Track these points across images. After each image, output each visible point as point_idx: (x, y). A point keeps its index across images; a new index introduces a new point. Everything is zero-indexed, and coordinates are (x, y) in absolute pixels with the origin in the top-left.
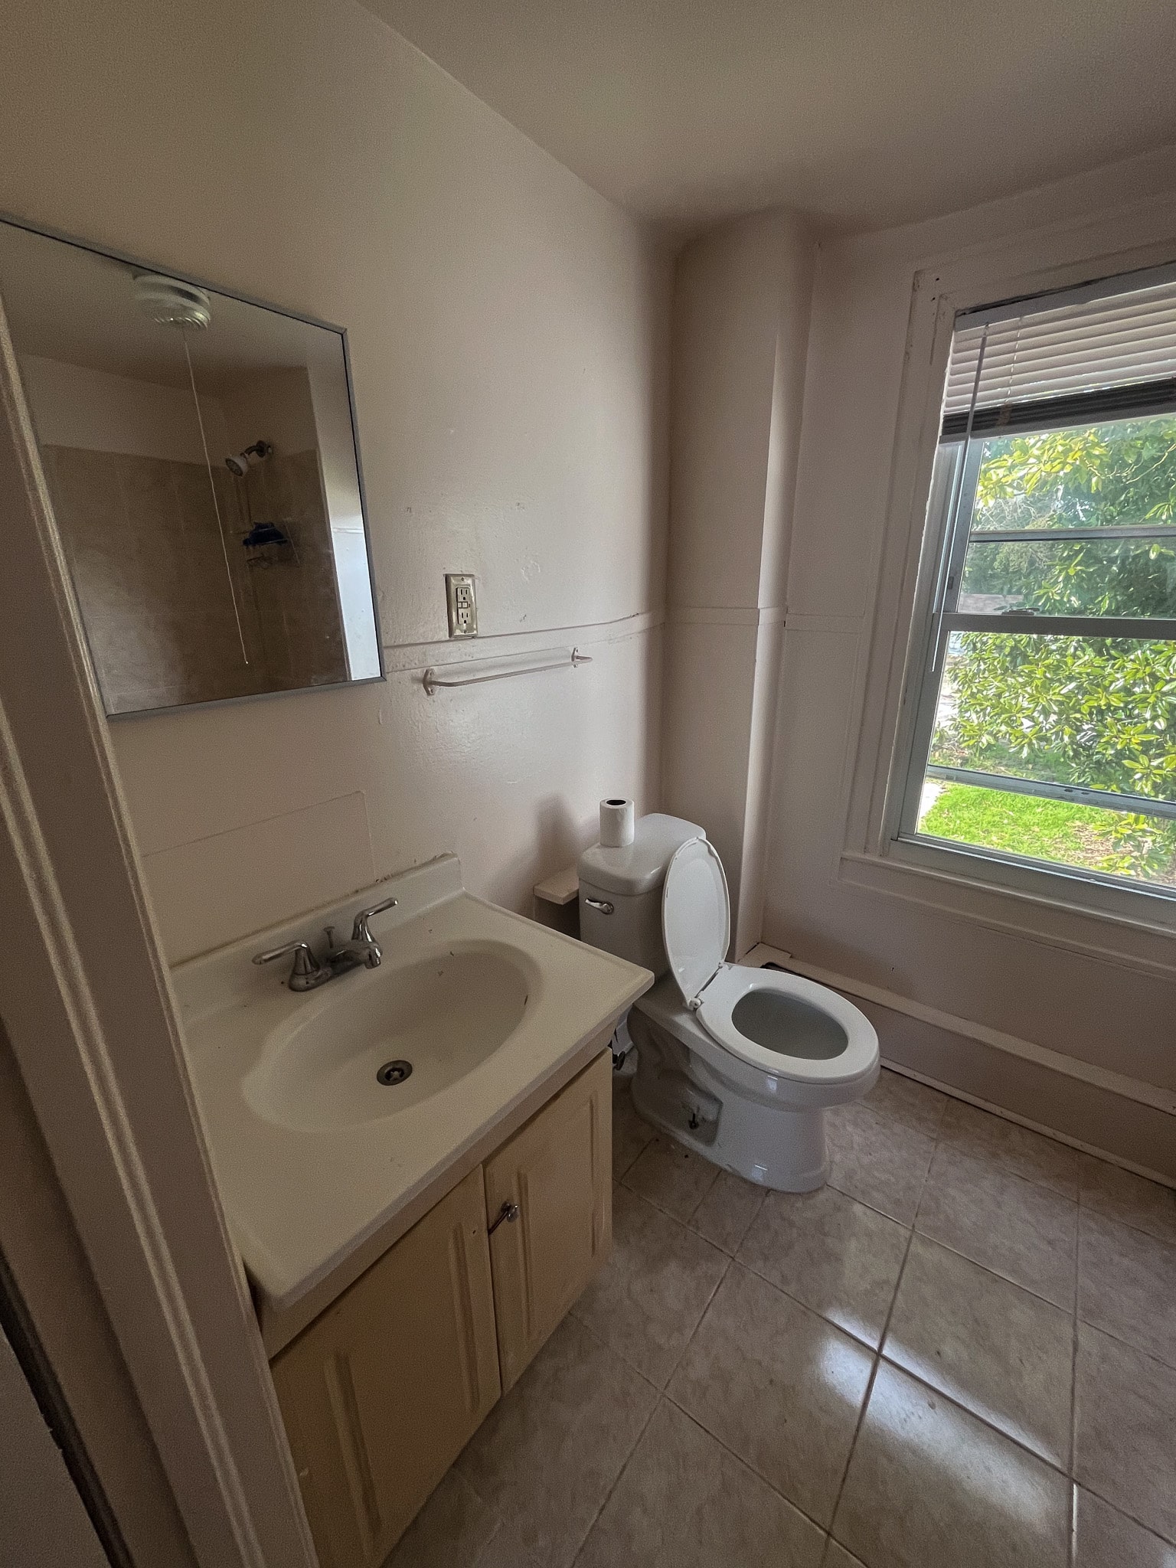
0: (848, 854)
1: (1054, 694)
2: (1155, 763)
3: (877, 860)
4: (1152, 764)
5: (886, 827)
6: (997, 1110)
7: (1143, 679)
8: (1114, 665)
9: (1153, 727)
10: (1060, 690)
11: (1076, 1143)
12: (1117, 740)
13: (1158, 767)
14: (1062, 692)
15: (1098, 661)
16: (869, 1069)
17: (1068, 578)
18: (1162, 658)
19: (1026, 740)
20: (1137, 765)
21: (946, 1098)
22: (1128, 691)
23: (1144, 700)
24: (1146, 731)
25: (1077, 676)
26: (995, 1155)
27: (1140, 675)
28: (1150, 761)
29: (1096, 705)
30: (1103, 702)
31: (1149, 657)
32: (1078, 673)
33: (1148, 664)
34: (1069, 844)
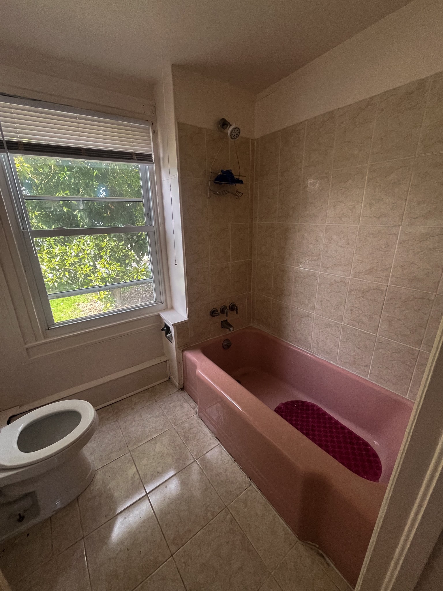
0: (28, 345)
1: (54, 262)
2: (96, 275)
3: (44, 341)
4: (95, 276)
5: (41, 327)
6: (124, 397)
7: (80, 251)
8: (69, 248)
9: (90, 265)
10: (55, 260)
11: (146, 388)
12: (82, 272)
13: (97, 276)
14: (56, 261)
15: (63, 248)
16: (95, 415)
17: (36, 216)
18: (81, 243)
19: (54, 280)
20: (91, 277)
21: (110, 406)
22: (77, 256)
23: (84, 257)
24: (88, 267)
25: (59, 254)
26: (133, 409)
27: (79, 250)
28: (94, 276)
29: (70, 262)
30: (72, 261)
31: (78, 243)
32: (59, 253)
33: (79, 246)
34: (77, 311)
